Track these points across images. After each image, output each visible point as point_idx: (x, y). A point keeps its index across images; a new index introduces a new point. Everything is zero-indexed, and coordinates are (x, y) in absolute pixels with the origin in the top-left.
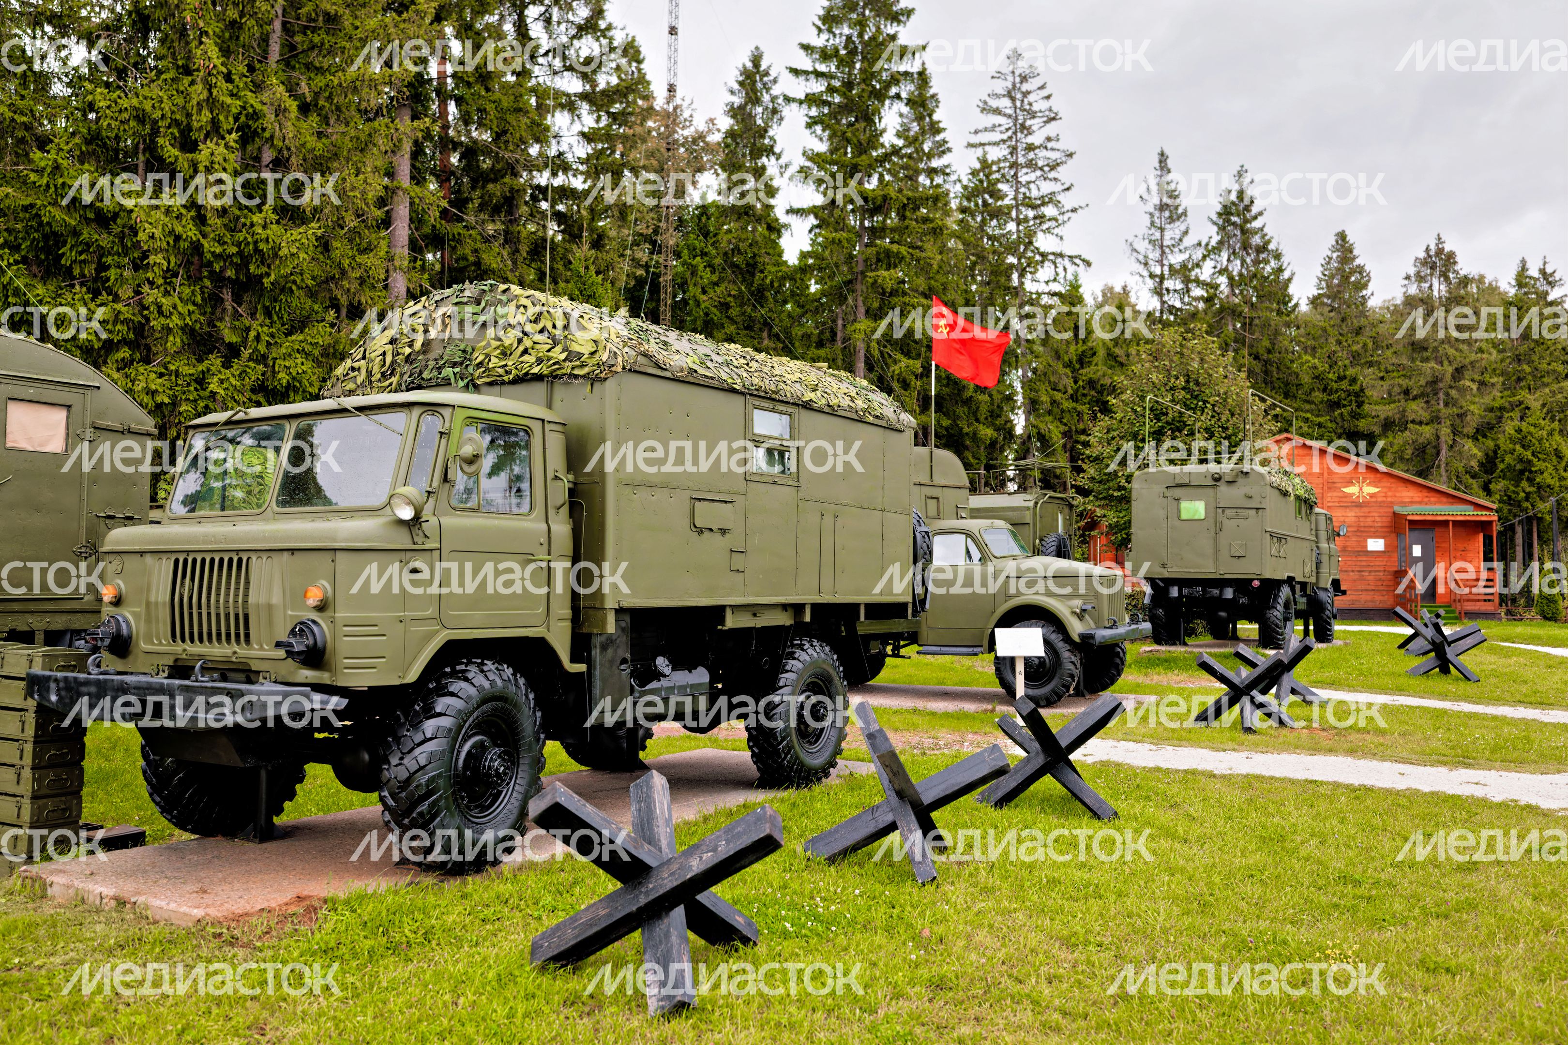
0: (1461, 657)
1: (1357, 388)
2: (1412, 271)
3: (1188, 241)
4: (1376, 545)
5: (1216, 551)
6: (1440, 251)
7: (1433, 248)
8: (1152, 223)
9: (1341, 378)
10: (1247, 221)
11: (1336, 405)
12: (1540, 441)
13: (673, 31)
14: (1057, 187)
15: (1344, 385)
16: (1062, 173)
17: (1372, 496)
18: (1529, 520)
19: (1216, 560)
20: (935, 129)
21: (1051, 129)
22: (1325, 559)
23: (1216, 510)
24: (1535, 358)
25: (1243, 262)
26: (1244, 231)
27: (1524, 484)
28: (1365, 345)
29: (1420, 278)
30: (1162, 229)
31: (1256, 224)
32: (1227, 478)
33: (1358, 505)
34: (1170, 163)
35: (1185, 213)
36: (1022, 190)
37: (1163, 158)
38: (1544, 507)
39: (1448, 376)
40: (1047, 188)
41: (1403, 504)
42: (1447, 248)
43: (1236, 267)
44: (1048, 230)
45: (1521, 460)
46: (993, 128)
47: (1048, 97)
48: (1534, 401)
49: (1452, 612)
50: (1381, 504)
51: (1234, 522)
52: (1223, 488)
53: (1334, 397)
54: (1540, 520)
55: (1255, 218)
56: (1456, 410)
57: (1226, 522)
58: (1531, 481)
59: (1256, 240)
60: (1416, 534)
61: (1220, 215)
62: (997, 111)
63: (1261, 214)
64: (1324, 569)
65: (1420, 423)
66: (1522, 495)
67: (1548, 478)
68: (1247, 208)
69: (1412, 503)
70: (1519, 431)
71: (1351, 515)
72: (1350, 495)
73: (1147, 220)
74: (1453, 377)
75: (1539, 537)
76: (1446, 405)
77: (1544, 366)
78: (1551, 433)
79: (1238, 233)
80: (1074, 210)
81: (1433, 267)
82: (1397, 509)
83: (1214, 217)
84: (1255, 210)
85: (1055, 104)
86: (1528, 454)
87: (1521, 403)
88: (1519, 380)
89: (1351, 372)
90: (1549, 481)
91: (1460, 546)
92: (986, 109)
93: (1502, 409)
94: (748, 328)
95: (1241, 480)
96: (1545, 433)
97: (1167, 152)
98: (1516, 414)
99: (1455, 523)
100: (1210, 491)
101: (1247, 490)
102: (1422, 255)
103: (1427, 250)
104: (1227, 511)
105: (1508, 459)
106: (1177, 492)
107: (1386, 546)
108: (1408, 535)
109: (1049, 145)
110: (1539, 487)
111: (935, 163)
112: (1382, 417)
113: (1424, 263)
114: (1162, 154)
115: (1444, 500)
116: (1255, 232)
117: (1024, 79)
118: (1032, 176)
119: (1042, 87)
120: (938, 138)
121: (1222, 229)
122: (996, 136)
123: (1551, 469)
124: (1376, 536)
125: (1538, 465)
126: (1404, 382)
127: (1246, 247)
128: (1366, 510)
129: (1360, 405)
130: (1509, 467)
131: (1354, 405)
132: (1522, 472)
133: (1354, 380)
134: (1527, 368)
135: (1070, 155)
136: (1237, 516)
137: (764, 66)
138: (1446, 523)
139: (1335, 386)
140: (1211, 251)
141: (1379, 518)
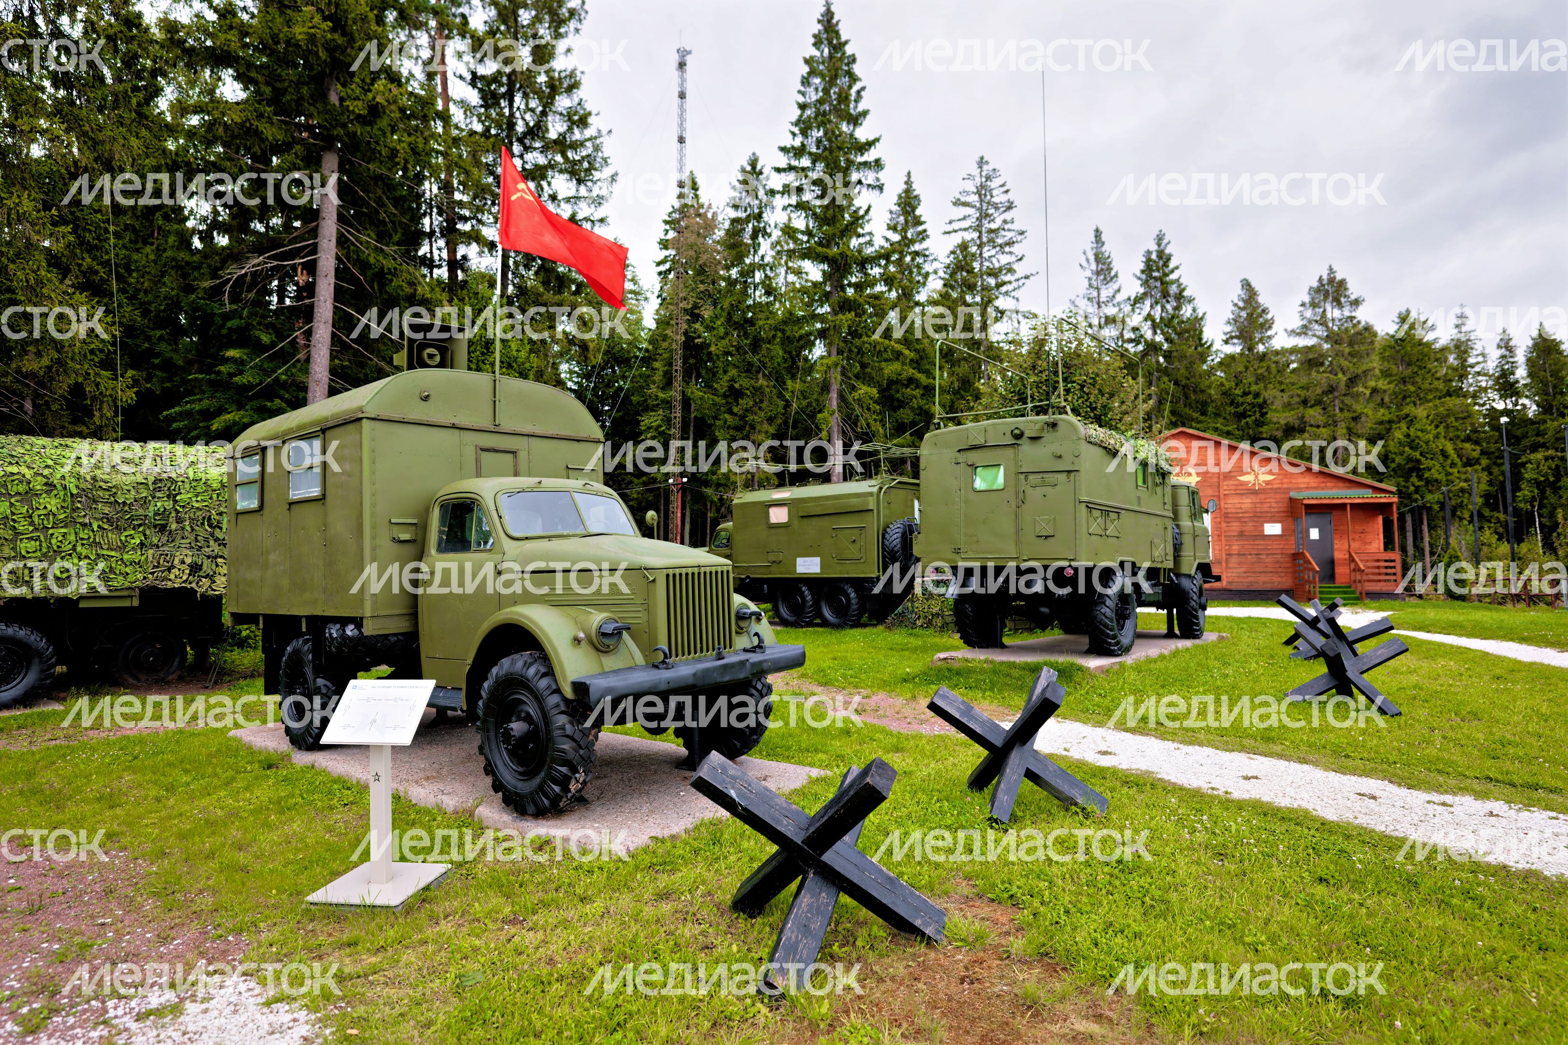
0: (1365, 675)
1: (1261, 400)
2: (1307, 299)
3: (1120, 297)
4: (1273, 529)
5: (1018, 531)
6: (1331, 281)
7: (1325, 277)
8: (1090, 285)
9: (1245, 394)
10: (1167, 275)
11: (1243, 415)
12: (1427, 443)
13: (681, 140)
14: (1012, 259)
15: (1249, 399)
16: (1017, 249)
17: (1268, 483)
18: (1420, 508)
19: (1018, 542)
20: (918, 222)
21: (1008, 216)
22: (1187, 540)
23: (1018, 475)
24: (1419, 379)
25: (1163, 308)
26: (1162, 283)
27: (1414, 479)
28: (1268, 368)
29: (1314, 305)
30: (1098, 289)
31: (1173, 277)
32: (1028, 434)
33: (1253, 492)
34: (1104, 237)
35: (1116, 276)
36: (986, 264)
37: (1098, 233)
38: (1432, 498)
39: (1342, 385)
40: (1004, 259)
41: (1299, 489)
42: (1339, 277)
43: (1157, 313)
44: (1006, 293)
45: (1410, 459)
46: (964, 218)
47: (1007, 192)
48: (1421, 412)
49: (1353, 592)
50: (1276, 491)
51: (1040, 491)
52: (1026, 447)
53: (1241, 409)
54: (1429, 509)
55: (1172, 271)
56: (1350, 415)
57: (1030, 491)
58: (1420, 477)
59: (1173, 289)
60: (1313, 518)
61: (1143, 272)
62: (966, 204)
63: (1177, 268)
64: (1187, 552)
65: (1318, 427)
66: (1412, 488)
67: (1435, 474)
68: (1166, 265)
69: (1308, 488)
70: (1408, 436)
71: (1247, 502)
72: (1247, 483)
73: (1086, 283)
74: (1347, 386)
75: (1429, 525)
76: (1341, 410)
77: (1426, 386)
78: (1437, 437)
79: (1158, 284)
80: (1027, 277)
81: (1326, 295)
82: (1293, 494)
83: (1138, 274)
84: (1172, 265)
85: (1010, 196)
86: (1417, 454)
87: (1407, 416)
88: (1405, 397)
89: (1254, 388)
90: (1436, 476)
91: (1359, 528)
92: (957, 203)
93: (1390, 422)
94: (748, 371)
95: (1048, 436)
96: (1431, 437)
97: (1101, 228)
98: (1403, 425)
99: (1354, 506)
100: (1010, 452)
101: (1057, 448)
102: (1315, 284)
103: (1320, 280)
104: (1031, 477)
105: (1399, 460)
106: (973, 457)
107: (1283, 530)
108: (1305, 519)
109: (1006, 227)
110: (1428, 482)
111: (917, 247)
112: (1283, 422)
113: (1318, 290)
114: (1097, 230)
115: (1341, 484)
116: (1173, 282)
117: (988, 178)
118: (993, 252)
119: (1003, 185)
120: (920, 228)
121: (1145, 283)
122: (966, 224)
123: (1438, 466)
124: (1272, 520)
125: (1426, 463)
126: (1303, 393)
127: (1165, 295)
128: (1262, 496)
129: (1263, 415)
130: (1399, 465)
131: (1258, 415)
132: (1411, 470)
133: (1257, 395)
134: (1412, 388)
135: (1022, 233)
136: (1044, 484)
137: (759, 167)
138: (1343, 506)
139: (1241, 400)
140: (1138, 300)
141: (1274, 503)
